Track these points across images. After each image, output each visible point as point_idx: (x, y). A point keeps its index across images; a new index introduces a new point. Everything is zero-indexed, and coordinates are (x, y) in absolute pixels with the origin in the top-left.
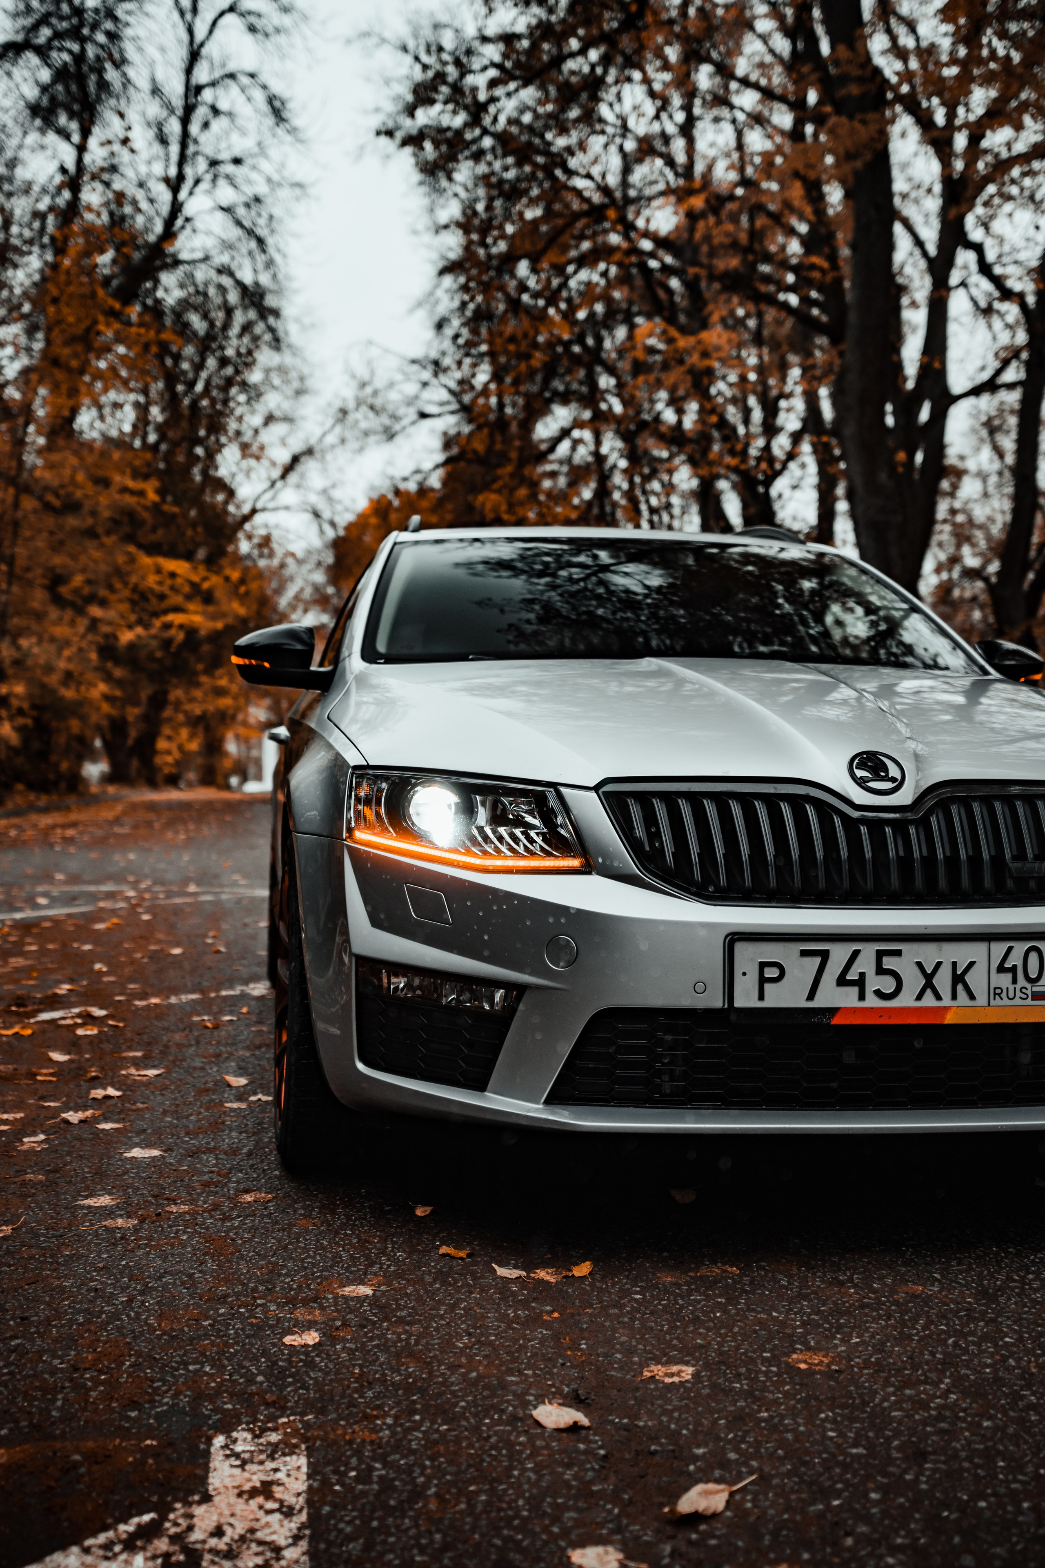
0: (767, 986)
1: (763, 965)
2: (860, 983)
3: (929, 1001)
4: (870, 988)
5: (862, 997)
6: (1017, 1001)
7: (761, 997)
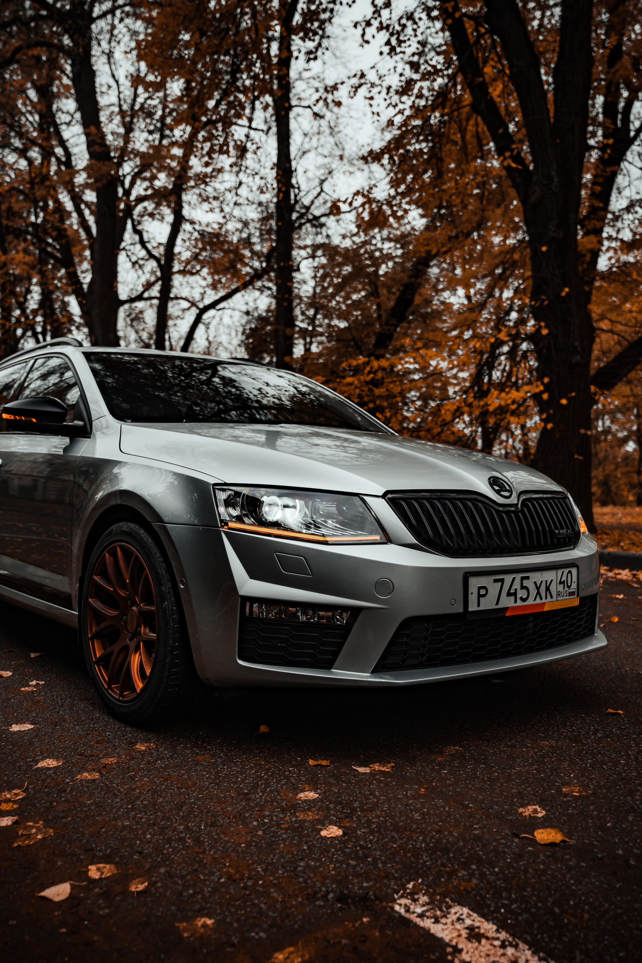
0: (481, 599)
1: (480, 588)
2: (515, 594)
3: (538, 601)
4: (519, 596)
5: (516, 602)
6: (565, 598)
7: (479, 605)
